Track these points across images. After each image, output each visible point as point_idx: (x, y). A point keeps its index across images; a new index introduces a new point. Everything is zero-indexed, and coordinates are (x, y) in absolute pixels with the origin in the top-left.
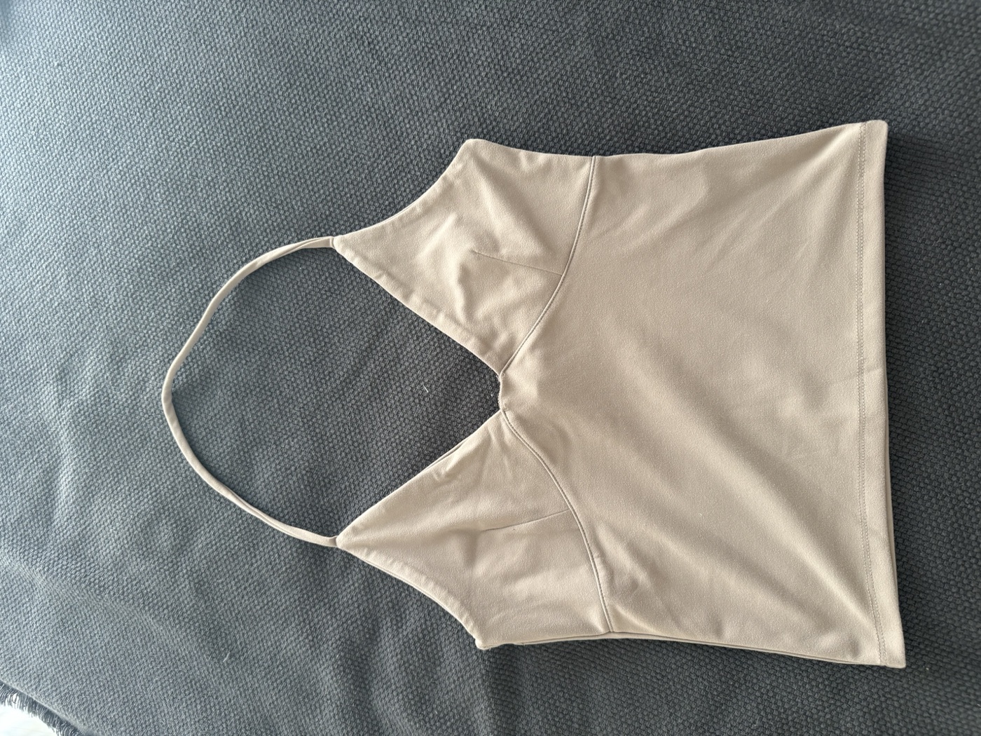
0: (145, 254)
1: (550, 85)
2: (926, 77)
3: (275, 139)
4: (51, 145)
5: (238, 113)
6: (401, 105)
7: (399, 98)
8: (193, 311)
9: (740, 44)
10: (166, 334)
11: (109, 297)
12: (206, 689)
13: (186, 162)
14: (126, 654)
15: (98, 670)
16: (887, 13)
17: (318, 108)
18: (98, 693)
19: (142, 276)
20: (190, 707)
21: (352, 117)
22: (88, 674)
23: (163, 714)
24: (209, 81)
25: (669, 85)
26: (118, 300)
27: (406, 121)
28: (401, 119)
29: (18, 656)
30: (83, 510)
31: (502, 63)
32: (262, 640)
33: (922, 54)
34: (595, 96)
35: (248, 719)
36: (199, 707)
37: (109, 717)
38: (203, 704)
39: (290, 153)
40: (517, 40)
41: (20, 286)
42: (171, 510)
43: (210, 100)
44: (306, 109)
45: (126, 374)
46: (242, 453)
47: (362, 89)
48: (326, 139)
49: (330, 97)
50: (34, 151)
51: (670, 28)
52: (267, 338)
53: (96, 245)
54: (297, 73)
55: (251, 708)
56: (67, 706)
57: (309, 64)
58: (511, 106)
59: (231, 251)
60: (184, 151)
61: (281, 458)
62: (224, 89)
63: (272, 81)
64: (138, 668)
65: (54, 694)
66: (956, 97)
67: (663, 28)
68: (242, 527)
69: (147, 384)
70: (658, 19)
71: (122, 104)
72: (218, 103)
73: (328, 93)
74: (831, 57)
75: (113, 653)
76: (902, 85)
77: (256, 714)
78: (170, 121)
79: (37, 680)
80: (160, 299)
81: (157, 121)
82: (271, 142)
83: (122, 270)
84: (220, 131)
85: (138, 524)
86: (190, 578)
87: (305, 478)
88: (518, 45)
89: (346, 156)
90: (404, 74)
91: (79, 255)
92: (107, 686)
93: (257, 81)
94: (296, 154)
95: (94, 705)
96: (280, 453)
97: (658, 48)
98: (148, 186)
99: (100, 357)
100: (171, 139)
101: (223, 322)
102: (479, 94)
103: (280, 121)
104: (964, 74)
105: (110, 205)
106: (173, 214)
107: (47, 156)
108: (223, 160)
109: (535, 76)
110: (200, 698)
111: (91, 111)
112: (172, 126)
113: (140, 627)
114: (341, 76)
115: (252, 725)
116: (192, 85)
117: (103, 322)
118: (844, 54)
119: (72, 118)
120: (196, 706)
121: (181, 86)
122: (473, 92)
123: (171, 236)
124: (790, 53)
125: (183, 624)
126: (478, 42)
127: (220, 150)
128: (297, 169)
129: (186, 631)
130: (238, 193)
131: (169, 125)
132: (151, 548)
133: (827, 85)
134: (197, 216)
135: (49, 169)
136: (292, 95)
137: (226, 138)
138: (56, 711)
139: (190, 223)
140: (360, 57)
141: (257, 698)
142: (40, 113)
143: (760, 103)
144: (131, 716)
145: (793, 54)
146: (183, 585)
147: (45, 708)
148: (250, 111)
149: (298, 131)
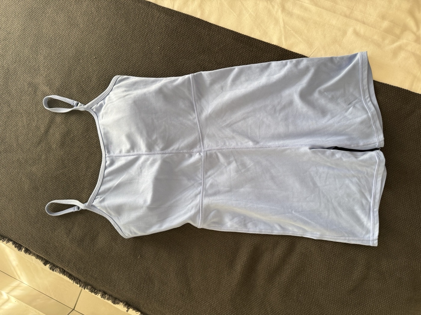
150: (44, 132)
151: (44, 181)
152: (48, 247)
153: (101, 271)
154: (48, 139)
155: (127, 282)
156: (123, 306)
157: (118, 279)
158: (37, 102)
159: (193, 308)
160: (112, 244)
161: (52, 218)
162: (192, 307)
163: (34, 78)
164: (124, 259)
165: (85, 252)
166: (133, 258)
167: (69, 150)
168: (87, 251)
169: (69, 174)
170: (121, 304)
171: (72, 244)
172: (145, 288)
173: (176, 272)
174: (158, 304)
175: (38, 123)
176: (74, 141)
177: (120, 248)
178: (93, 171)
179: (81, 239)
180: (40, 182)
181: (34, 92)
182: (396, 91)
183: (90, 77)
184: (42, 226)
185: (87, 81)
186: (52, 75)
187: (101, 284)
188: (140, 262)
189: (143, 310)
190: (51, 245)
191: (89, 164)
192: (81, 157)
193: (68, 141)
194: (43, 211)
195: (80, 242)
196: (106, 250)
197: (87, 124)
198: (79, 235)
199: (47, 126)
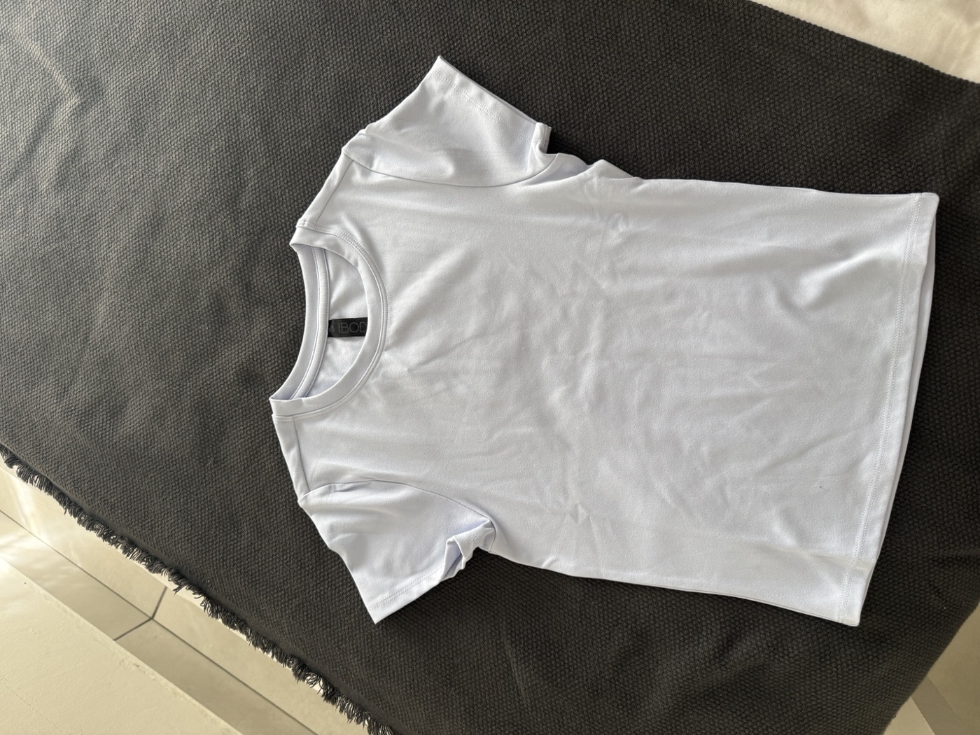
0: (192, 138)
1: (529, 55)
2: (812, 96)
3: (308, 63)
4: (130, 38)
5: (282, 37)
6: (411, 50)
7: (411, 45)
8: (222, 189)
9: (676, 46)
10: (197, 205)
11: (159, 166)
12: (189, 487)
13: (236, 70)
14: (129, 454)
15: (106, 464)
16: (790, 40)
17: (345, 43)
18: (104, 482)
19: (187, 155)
20: (175, 500)
21: (371, 54)
22: (98, 466)
23: (152, 503)
24: (263, 5)
25: (618, 70)
26: (165, 170)
27: (414, 64)
28: (409, 61)
29: (44, 445)
30: (114, 334)
31: (494, 31)
32: (239, 454)
33: (811, 78)
34: (561, 70)
35: (219, 513)
36: (182, 500)
37: (110, 501)
38: (185, 498)
39: (318, 76)
40: (508, 14)
41: (88, 147)
42: (184, 345)
43: (261, 21)
44: (335, 42)
45: (164, 232)
46: (245, 309)
47: (382, 33)
48: (347, 69)
49: (356, 35)
50: (115, 40)
51: (626, 23)
52: (276, 221)
53: (155, 124)
54: (333, 11)
55: (223, 505)
56: (78, 488)
57: (344, 6)
58: (497, 67)
59: (259, 146)
60: (235, 60)
61: (275, 316)
62: (274, 14)
63: (312, 15)
64: (138, 466)
65: (69, 477)
66: (830, 114)
67: (622, 22)
68: (237, 364)
69: (178, 243)
70: (619, 15)
71: (191, 12)
72: (267, 26)
73: (355, 32)
74: (744, 69)
75: (118, 452)
76: (793, 100)
77: (225, 511)
78: (228, 33)
79: (57, 465)
80: (197, 176)
81: (218, 31)
82: (305, 65)
83: (173, 147)
84: (265, 49)
85: (157, 352)
86: (192, 399)
87: (292, 334)
88: (508, 19)
89: (361, 84)
90: (418, 26)
91: (140, 130)
92: (111, 476)
93: (300, 13)
94: (322, 77)
95: (99, 490)
96: (275, 312)
97: (614, 38)
98: (203, 84)
99: (145, 213)
100: (226, 48)
101: (244, 203)
102: (474, 53)
103: (314, 49)
104: (839, 99)
105: (171, 93)
106: (219, 109)
107: (125, 46)
108: (265, 73)
109: (518, 46)
110: (183, 494)
111: (166, 14)
112: (228, 37)
113: (145, 433)
114: (368, 20)
115: (221, 519)
116: (248, 6)
117: (151, 185)
118: (754, 68)
119: (150, 17)
120: (179, 500)
121: (240, 5)
122: (469, 50)
123: (214, 127)
124: (714, 59)
125: (181, 434)
126: (478, 10)
127: (264, 64)
128: (321, 89)
129: (182, 439)
130: (272, 102)
131: (227, 36)
132: (164, 372)
133: (736, 90)
134: (237, 115)
135: (126, 57)
136: (326, 29)
137: (269, 55)
138: (67, 492)
139: (230, 119)
140: (385, 7)
141: (229, 498)
142: (125, 10)
143: (684, 96)
144: (127, 502)
145: (716, 61)
146: (186, 404)
147: (59, 489)
148: (292, 36)
149: (327, 59)
150: (24, 151)
151: (16, 268)
152: (18, 425)
153: (125, 489)
154: (33, 168)
155: (180, 521)
156: (167, 576)
157: (161, 513)
158: (15, 79)
159: (320, 601)
160: (154, 428)
161: (29, 357)
162: (320, 597)
163: (11, 21)
164: (178, 465)
165: (93, 440)
166: (197, 466)
167: (76, 197)
168: (97, 439)
169: (71, 255)
170: (165, 571)
171: (66, 419)
172: (218, 540)
173: (292, 508)
174: (244, 581)
175: (14, 129)
176: (87, 174)
177: (171, 439)
178: (121, 249)
179: (87, 409)
180: (8, 270)
181: (10, 53)
182: (890, 64)
183: (131, 18)
184: (6, 373)
185: (123, 29)
186: (49, 13)
187: (124, 521)
188: (213, 475)
189: (213, 592)
190: (24, 419)
191: (116, 233)
192: (100, 213)
193: (75, 173)
194: (12, 338)
195: (85, 417)
196: (139, 441)
197: (116, 134)
198: (84, 399)
199: (31, 136)
